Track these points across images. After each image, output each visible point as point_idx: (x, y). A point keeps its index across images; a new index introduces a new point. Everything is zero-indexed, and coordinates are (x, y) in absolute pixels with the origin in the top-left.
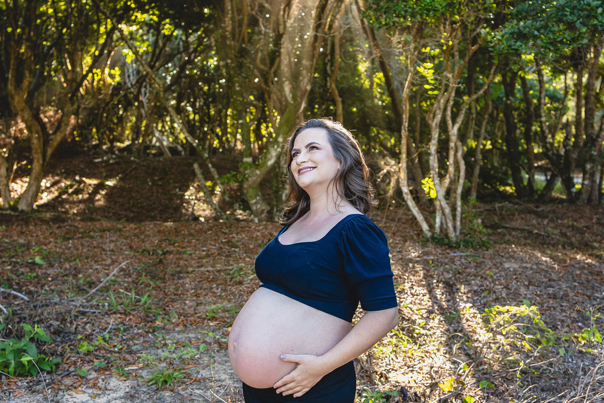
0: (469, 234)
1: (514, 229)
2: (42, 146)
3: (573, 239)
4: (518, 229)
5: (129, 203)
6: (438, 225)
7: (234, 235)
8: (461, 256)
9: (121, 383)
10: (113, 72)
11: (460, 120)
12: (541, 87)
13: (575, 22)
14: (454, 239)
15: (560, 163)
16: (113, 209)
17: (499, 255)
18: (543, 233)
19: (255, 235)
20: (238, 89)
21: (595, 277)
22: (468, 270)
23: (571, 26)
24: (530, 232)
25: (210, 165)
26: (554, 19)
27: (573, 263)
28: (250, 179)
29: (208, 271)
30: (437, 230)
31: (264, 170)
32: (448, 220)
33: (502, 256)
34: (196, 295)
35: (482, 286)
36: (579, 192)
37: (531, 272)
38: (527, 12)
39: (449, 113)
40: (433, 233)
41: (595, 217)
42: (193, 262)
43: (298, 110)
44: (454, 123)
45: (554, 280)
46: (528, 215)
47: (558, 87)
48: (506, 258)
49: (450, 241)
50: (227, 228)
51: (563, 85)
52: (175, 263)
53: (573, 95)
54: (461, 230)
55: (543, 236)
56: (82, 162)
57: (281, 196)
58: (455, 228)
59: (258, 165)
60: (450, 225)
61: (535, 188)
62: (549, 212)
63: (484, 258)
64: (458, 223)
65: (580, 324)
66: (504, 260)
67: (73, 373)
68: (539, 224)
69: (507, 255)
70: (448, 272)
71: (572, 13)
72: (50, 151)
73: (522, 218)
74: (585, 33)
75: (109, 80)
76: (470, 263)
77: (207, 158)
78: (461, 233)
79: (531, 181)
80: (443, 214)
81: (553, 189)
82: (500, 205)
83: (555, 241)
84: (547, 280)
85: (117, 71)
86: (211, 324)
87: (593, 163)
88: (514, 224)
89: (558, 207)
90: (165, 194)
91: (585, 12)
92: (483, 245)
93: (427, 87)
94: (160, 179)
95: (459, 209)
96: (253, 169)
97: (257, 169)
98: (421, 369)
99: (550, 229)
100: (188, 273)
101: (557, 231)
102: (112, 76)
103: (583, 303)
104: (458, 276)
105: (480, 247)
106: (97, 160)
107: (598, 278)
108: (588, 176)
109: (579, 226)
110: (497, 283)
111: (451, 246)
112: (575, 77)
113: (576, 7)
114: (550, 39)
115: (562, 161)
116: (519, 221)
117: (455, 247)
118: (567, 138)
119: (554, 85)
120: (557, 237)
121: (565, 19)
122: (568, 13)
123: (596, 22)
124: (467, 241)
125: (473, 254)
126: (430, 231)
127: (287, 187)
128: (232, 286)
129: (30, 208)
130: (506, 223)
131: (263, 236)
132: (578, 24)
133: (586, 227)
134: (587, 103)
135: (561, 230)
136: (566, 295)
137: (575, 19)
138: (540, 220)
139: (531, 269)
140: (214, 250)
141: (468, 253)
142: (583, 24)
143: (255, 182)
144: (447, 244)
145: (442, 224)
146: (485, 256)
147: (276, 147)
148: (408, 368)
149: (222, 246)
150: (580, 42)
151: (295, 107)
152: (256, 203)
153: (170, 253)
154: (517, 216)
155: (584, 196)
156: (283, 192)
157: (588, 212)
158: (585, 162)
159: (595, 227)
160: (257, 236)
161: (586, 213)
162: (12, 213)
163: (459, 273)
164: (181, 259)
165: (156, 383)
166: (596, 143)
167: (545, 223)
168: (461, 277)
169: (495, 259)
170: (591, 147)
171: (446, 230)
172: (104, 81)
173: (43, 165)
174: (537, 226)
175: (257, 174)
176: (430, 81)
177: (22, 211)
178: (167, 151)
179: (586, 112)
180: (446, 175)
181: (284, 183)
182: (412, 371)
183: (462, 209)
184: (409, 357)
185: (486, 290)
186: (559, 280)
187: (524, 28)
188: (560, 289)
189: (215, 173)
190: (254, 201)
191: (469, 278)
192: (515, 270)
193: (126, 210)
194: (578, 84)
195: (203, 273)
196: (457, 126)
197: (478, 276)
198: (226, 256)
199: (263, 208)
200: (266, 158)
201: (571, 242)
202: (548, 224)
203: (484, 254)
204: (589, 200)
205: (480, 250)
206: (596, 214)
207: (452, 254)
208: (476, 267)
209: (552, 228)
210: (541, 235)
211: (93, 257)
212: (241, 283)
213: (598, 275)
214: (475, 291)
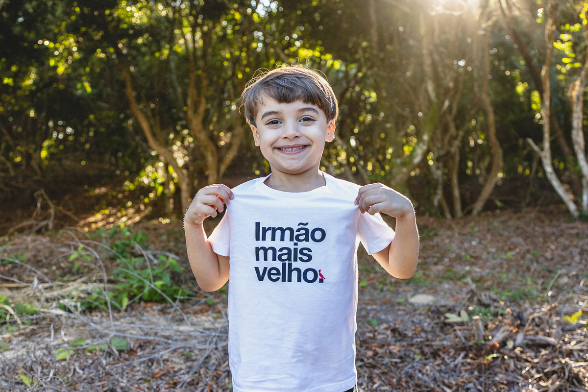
2: (216, 164)
43: (442, 108)
59: (406, 163)
93: (566, 60)
97: (404, 167)
200: (412, 156)
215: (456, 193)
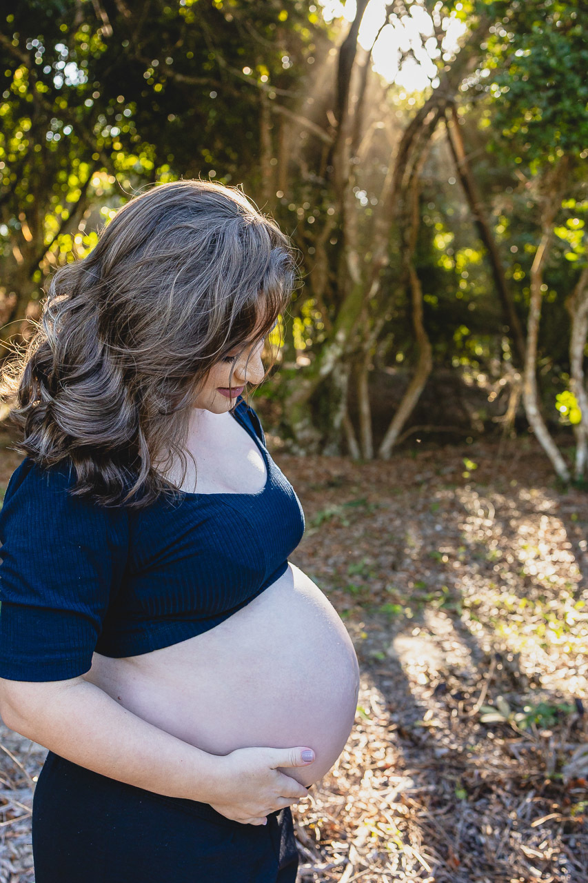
6: (579, 462)
10: (87, 239)
30: (579, 469)
40: (573, 475)
43: (367, 294)
85: (92, 238)
93: (570, 257)
97: (304, 378)
102: (85, 245)
126: (567, 471)
143: (302, 396)
145: (586, 460)
147: (333, 345)
151: (363, 290)
156: (335, 416)
175: (304, 386)
176: (575, 248)
190: (299, 426)
199: (313, 436)
200: (317, 362)
215: (365, 408)
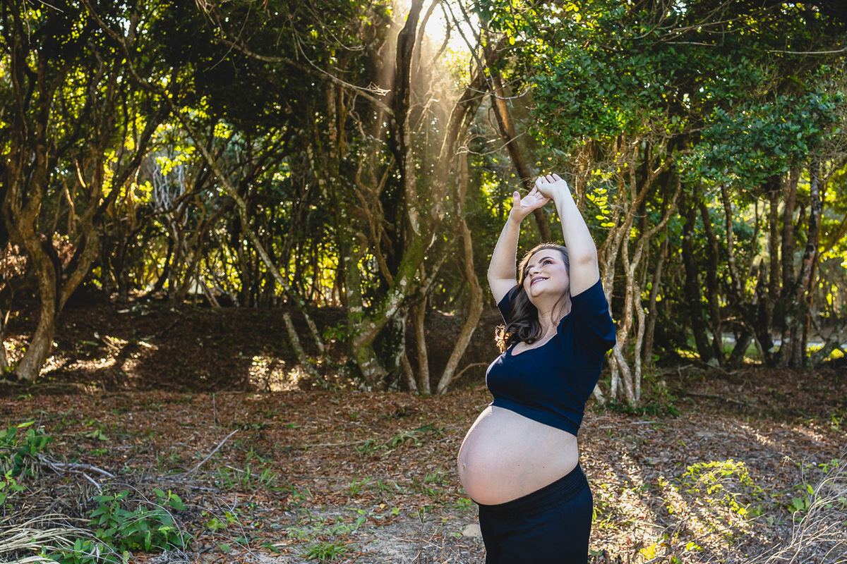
0: (651, 399)
1: (702, 397)
2: (55, 290)
3: (775, 407)
4: (707, 397)
5: (175, 371)
6: (613, 389)
7: (349, 406)
8: (645, 425)
9: (273, 559)
10: (141, 187)
11: (637, 259)
12: (728, 219)
13: (774, 147)
14: (635, 405)
15: (754, 316)
16: (152, 379)
17: (690, 423)
18: (738, 401)
19: (376, 406)
20: (344, 216)
21: (803, 446)
22: (655, 440)
23: (769, 152)
24: (722, 401)
25: (307, 316)
26: (751, 144)
27: (776, 431)
28: (362, 334)
29: (328, 447)
30: (614, 395)
31: (381, 322)
32: (626, 382)
33: (694, 424)
34: (324, 473)
35: (672, 457)
36: (779, 354)
37: (729, 441)
38: (720, 135)
39: (626, 249)
40: (609, 399)
41: (799, 382)
42: (304, 438)
43: (428, 245)
44: (631, 261)
45: (756, 450)
46: (718, 380)
47: (746, 219)
48: (698, 427)
49: (630, 408)
50: (336, 398)
51: (753, 216)
52: (281, 439)
53: (765, 229)
54: (641, 395)
55: (739, 404)
56: (101, 313)
57: (394, 359)
58: (634, 390)
59: (374, 316)
60: (629, 388)
61: (722, 351)
62: (743, 377)
63: (673, 427)
64: (638, 387)
65: (788, 494)
66: (696, 428)
67: (212, 550)
68: (732, 391)
69: (699, 423)
70: (632, 443)
71: (771, 138)
72: (65, 296)
73: (711, 384)
74: (784, 160)
75: (136, 198)
76: (656, 432)
77: (303, 307)
78: (641, 399)
79: (717, 342)
80: (621, 375)
81: (744, 352)
82: (683, 368)
83: (753, 410)
84: (748, 450)
85: (147, 187)
86: (356, 502)
87: (794, 315)
88: (701, 392)
89: (754, 371)
90: (224, 359)
91: (784, 138)
92: (670, 413)
93: (599, 217)
94: (215, 339)
95: (639, 369)
96: (366, 321)
97: (372, 321)
98: (616, 540)
99: (745, 397)
100: (303, 449)
101: (755, 399)
102: (139, 194)
103: (791, 473)
104: (643, 446)
105: (666, 415)
106: (123, 311)
107: (807, 447)
108: (788, 332)
109: (780, 392)
110: (690, 453)
111: (630, 414)
112: (768, 206)
113: (773, 131)
114: (747, 165)
115: (756, 314)
116: (708, 388)
117: (636, 415)
118: (760, 284)
119: (741, 216)
120: (756, 406)
121: (763, 144)
122: (766, 138)
123: (796, 148)
124: (650, 408)
125: (659, 422)
126: (603, 396)
127: (402, 347)
128: (367, 462)
129: (35, 376)
130: (692, 390)
131: (388, 408)
132: (777, 150)
133: (789, 394)
134: (784, 241)
135: (759, 398)
136: (772, 466)
137: (774, 144)
138: (733, 386)
139: (729, 438)
140: (327, 423)
141: (653, 422)
142: (782, 150)
143: (369, 337)
144: (627, 412)
145: (618, 388)
146: (674, 425)
147: (397, 292)
148: (602, 540)
149: (336, 419)
150: (780, 170)
151: (423, 241)
152: (369, 367)
153: (270, 427)
154: (704, 382)
155: (785, 358)
156: (396, 355)
157: (790, 377)
158: (785, 314)
159: (800, 394)
160: (379, 407)
161: (788, 377)
162: (9, 383)
163: (644, 444)
164: (288, 434)
165: (317, 557)
166: (798, 291)
167: (740, 390)
168: (648, 448)
169: (685, 427)
170: (791, 295)
171: (624, 395)
172: (130, 200)
173: (55, 315)
174: (730, 393)
175: (371, 329)
176: (603, 211)
177: (24, 380)
178: (215, 300)
179: (782, 250)
180: (622, 327)
181: (398, 343)
182: (606, 543)
183: (642, 370)
184: (601, 530)
185: (678, 461)
186: (762, 450)
187: (719, 152)
188: (763, 459)
189: (314, 326)
190: (367, 364)
191: (656, 449)
192: (710, 440)
193: (171, 381)
194: (772, 216)
195: (322, 448)
196: (633, 267)
197: (668, 446)
198: (346, 430)
199: (379, 373)
200: (383, 307)
201: (773, 411)
202: (743, 391)
203: (673, 423)
204: (792, 364)
205: (667, 418)
206: (801, 378)
207: (634, 423)
208: (664, 436)
209: (748, 395)
210: (736, 404)
211: (169, 432)
212: (377, 459)
213: (806, 444)
214: (665, 464)
215: (423, 348)
